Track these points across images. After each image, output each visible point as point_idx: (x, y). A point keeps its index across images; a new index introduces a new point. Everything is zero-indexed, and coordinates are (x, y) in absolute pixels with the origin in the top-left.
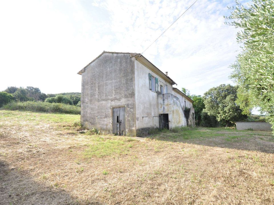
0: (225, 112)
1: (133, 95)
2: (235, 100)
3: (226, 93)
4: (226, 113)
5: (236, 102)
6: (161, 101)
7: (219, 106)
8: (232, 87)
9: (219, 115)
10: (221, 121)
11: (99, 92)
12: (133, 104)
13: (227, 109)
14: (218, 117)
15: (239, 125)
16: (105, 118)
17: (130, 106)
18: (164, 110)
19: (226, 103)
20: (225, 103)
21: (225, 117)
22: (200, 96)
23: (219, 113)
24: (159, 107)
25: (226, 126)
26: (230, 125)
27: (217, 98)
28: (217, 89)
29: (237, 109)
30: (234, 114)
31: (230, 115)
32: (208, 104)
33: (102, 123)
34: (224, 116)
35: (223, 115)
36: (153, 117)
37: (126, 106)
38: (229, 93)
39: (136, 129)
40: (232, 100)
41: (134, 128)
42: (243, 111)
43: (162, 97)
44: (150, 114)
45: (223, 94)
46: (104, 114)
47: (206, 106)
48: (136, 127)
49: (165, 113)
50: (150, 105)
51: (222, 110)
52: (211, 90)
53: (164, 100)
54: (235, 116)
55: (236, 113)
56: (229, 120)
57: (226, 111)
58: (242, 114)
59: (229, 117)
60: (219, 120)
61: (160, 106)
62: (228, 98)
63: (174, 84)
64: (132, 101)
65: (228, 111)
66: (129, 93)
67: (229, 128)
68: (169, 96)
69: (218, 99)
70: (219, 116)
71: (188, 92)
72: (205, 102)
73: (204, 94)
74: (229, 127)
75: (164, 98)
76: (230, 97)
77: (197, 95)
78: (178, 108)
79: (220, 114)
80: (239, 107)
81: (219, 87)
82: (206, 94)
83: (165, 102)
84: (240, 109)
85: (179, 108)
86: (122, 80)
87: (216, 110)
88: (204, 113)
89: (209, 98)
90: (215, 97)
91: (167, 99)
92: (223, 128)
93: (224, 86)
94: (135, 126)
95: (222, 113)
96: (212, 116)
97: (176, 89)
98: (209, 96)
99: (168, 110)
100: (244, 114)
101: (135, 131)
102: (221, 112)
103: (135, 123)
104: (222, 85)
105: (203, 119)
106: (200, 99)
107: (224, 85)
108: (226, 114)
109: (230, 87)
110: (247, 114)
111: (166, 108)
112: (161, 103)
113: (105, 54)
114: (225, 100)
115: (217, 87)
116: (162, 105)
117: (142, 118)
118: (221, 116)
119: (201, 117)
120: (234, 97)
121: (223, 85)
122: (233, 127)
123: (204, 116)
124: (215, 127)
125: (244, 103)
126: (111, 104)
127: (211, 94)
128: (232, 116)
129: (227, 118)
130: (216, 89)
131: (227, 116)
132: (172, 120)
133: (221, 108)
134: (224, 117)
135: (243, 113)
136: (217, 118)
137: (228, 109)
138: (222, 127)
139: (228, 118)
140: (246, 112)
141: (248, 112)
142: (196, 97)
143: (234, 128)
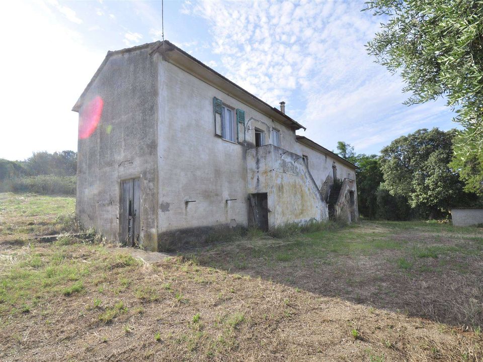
0: (426, 188)
1: (154, 148)
2: (448, 162)
3: (429, 146)
4: (429, 189)
5: (449, 165)
6: (251, 163)
7: (414, 176)
8: (443, 134)
9: (414, 194)
10: (418, 206)
11: (101, 148)
12: (154, 169)
13: (430, 181)
14: (412, 200)
15: (459, 216)
16: (108, 205)
17: (148, 176)
18: (258, 186)
19: (430, 168)
20: (426, 168)
21: (427, 199)
22: (374, 156)
23: (413, 191)
24: (249, 178)
25: (430, 218)
26: (439, 215)
27: (410, 160)
28: (409, 139)
29: (453, 181)
30: (447, 191)
31: (439, 193)
32: (390, 173)
33: (105, 216)
34: (425, 196)
35: (421, 195)
36: (224, 201)
37: (141, 176)
38: (435, 148)
39: (158, 231)
40: (441, 160)
41: (154, 231)
42: (468, 184)
43: (255, 154)
44: (217, 195)
45: (422, 149)
46: (108, 197)
47: (385, 176)
48: (157, 227)
49: (260, 192)
50: (218, 173)
51: (419, 184)
52: (397, 142)
53: (258, 162)
54: (450, 197)
55: (452, 189)
56: (436, 205)
57: (428, 186)
58: (464, 192)
59: (436, 197)
60: (413, 206)
61: (250, 175)
62: (432, 158)
63: (298, 129)
64: (152, 163)
65: (432, 185)
66: (147, 144)
67: (436, 221)
68: (269, 152)
69: (412, 161)
70: (413, 198)
71: (352, 150)
72: (384, 168)
73: (382, 152)
74: (436, 219)
75: (259, 157)
76: (436, 154)
77: (368, 154)
78: (298, 180)
79: (416, 193)
80: (458, 176)
81: (413, 135)
82: (385, 151)
83: (260, 165)
84: (461, 180)
85: (302, 179)
86: (137, 113)
87: (408, 184)
88: (383, 191)
89: (391, 160)
90: (404, 158)
91: (265, 159)
92: (423, 221)
93: (424, 134)
94: (156, 224)
95: (419, 191)
96: (399, 197)
97: (304, 138)
98: (393, 155)
99: (267, 185)
100: (470, 192)
101: (156, 238)
102: (418, 188)
103: (157, 217)
104: (419, 131)
105: (380, 203)
106: (375, 163)
107: (425, 130)
108: (430, 193)
109: (438, 133)
110: (475, 191)
111: (262, 179)
112: (251, 170)
113: (111, 58)
114: (426, 163)
115: (409, 136)
116: (254, 172)
117: (183, 206)
118: (417, 196)
119: (376, 199)
120: (447, 154)
121: (422, 132)
122: (445, 221)
123: (383, 198)
124: (405, 220)
125: (469, 166)
126: (118, 172)
127: (397, 152)
128: (442, 196)
129: (431, 201)
130: (406, 139)
131: (430, 196)
132: (275, 208)
133: (417, 179)
134: (424, 199)
135: (466, 189)
136: (410, 202)
137: (433, 182)
138: (420, 219)
139: (433, 200)
140: (475, 187)
141: (478, 187)
142: (367, 158)
143: (446, 223)
